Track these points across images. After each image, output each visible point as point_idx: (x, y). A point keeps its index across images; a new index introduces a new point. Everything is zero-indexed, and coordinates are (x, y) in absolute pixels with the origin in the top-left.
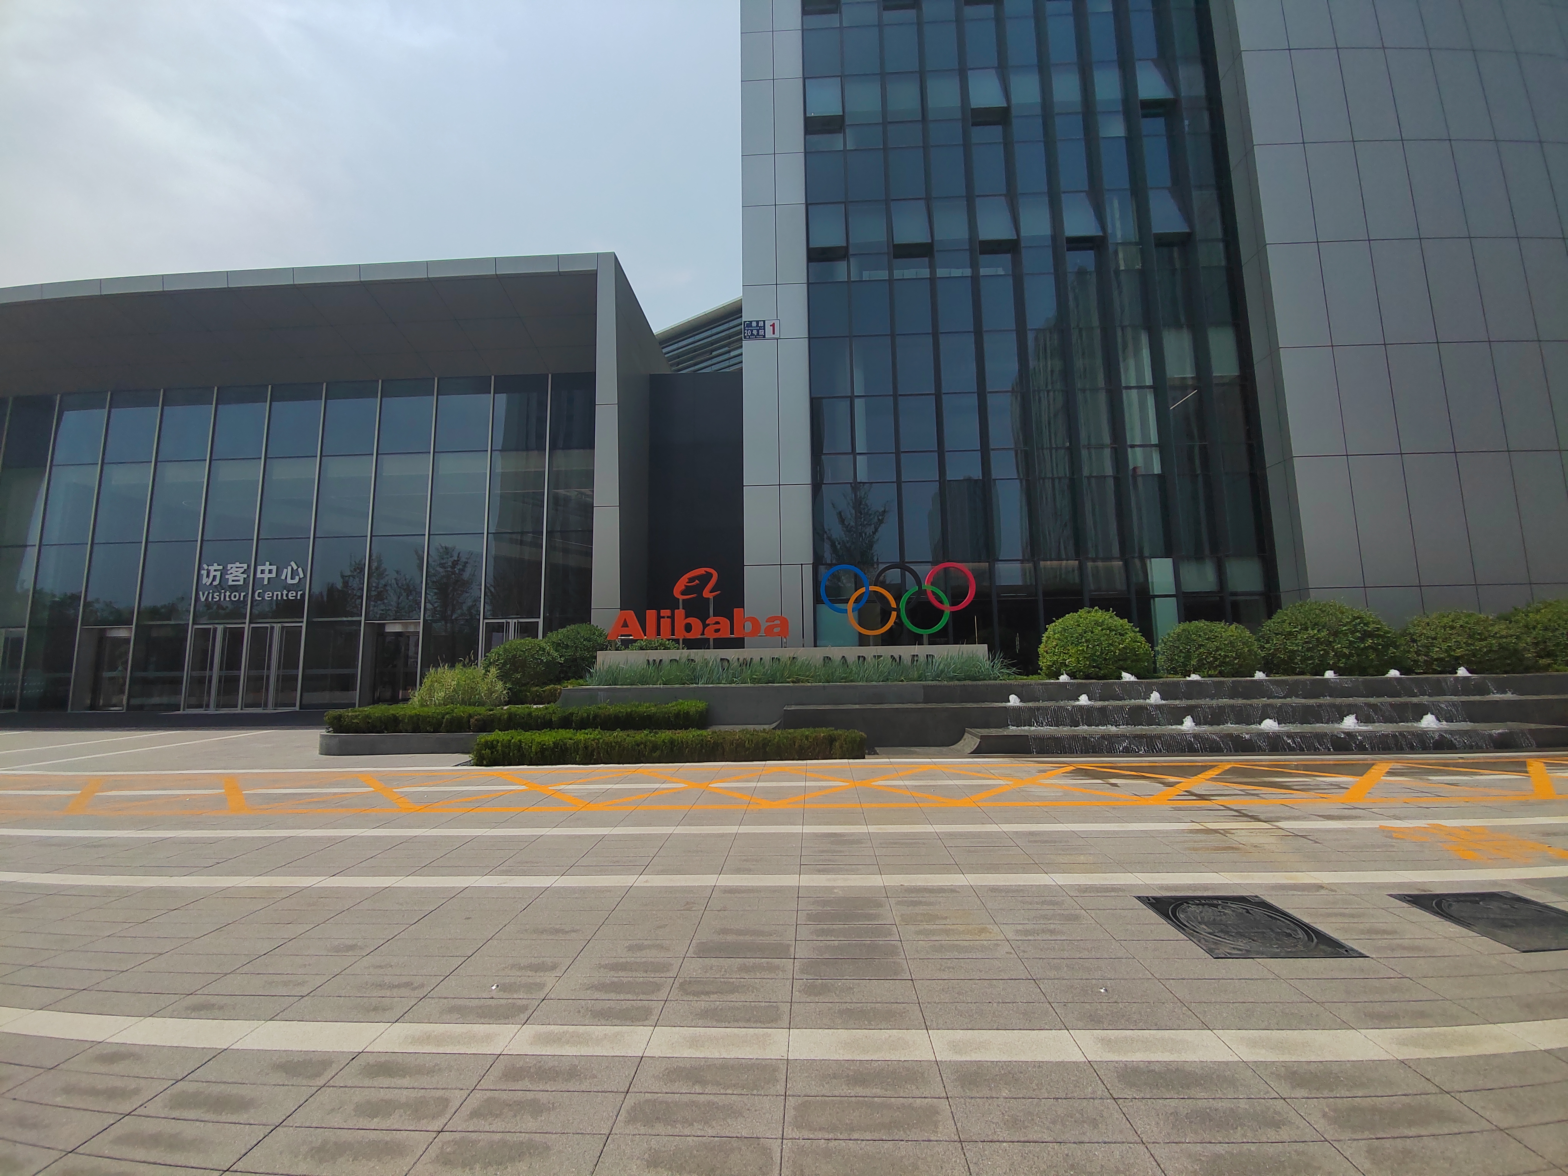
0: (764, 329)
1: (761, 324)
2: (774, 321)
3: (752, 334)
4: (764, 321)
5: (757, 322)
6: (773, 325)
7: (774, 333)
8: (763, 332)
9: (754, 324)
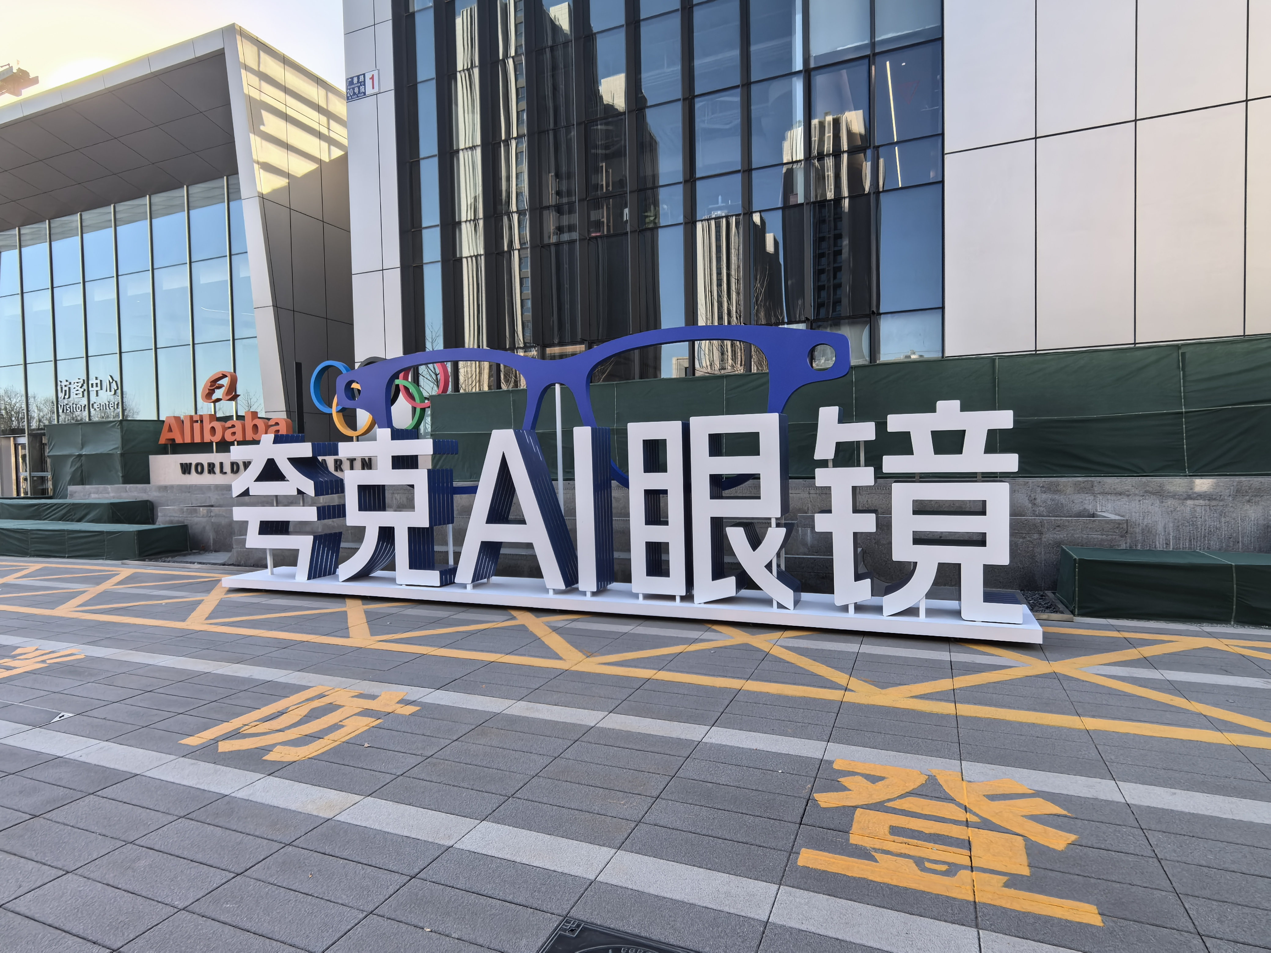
0: (364, 85)
1: (362, 78)
2: (373, 73)
3: (354, 93)
4: (364, 75)
5: (358, 77)
6: (372, 78)
7: (373, 88)
8: (363, 89)
9: (355, 80)
